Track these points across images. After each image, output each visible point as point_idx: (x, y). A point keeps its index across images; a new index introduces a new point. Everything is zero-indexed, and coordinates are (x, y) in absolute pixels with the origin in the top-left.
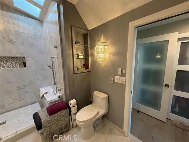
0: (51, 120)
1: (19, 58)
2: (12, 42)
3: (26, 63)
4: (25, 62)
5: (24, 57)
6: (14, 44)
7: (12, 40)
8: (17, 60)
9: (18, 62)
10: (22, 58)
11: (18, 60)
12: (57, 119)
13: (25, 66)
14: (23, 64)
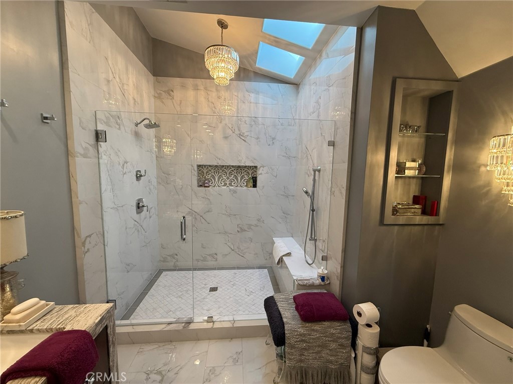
0: (304, 335)
1: (248, 169)
2: (243, 136)
3: (258, 179)
4: (256, 177)
5: (256, 167)
6: (245, 141)
7: (243, 133)
8: (245, 171)
9: (246, 176)
10: (253, 169)
11: (245, 173)
12: (318, 338)
13: (255, 186)
14: (252, 181)
